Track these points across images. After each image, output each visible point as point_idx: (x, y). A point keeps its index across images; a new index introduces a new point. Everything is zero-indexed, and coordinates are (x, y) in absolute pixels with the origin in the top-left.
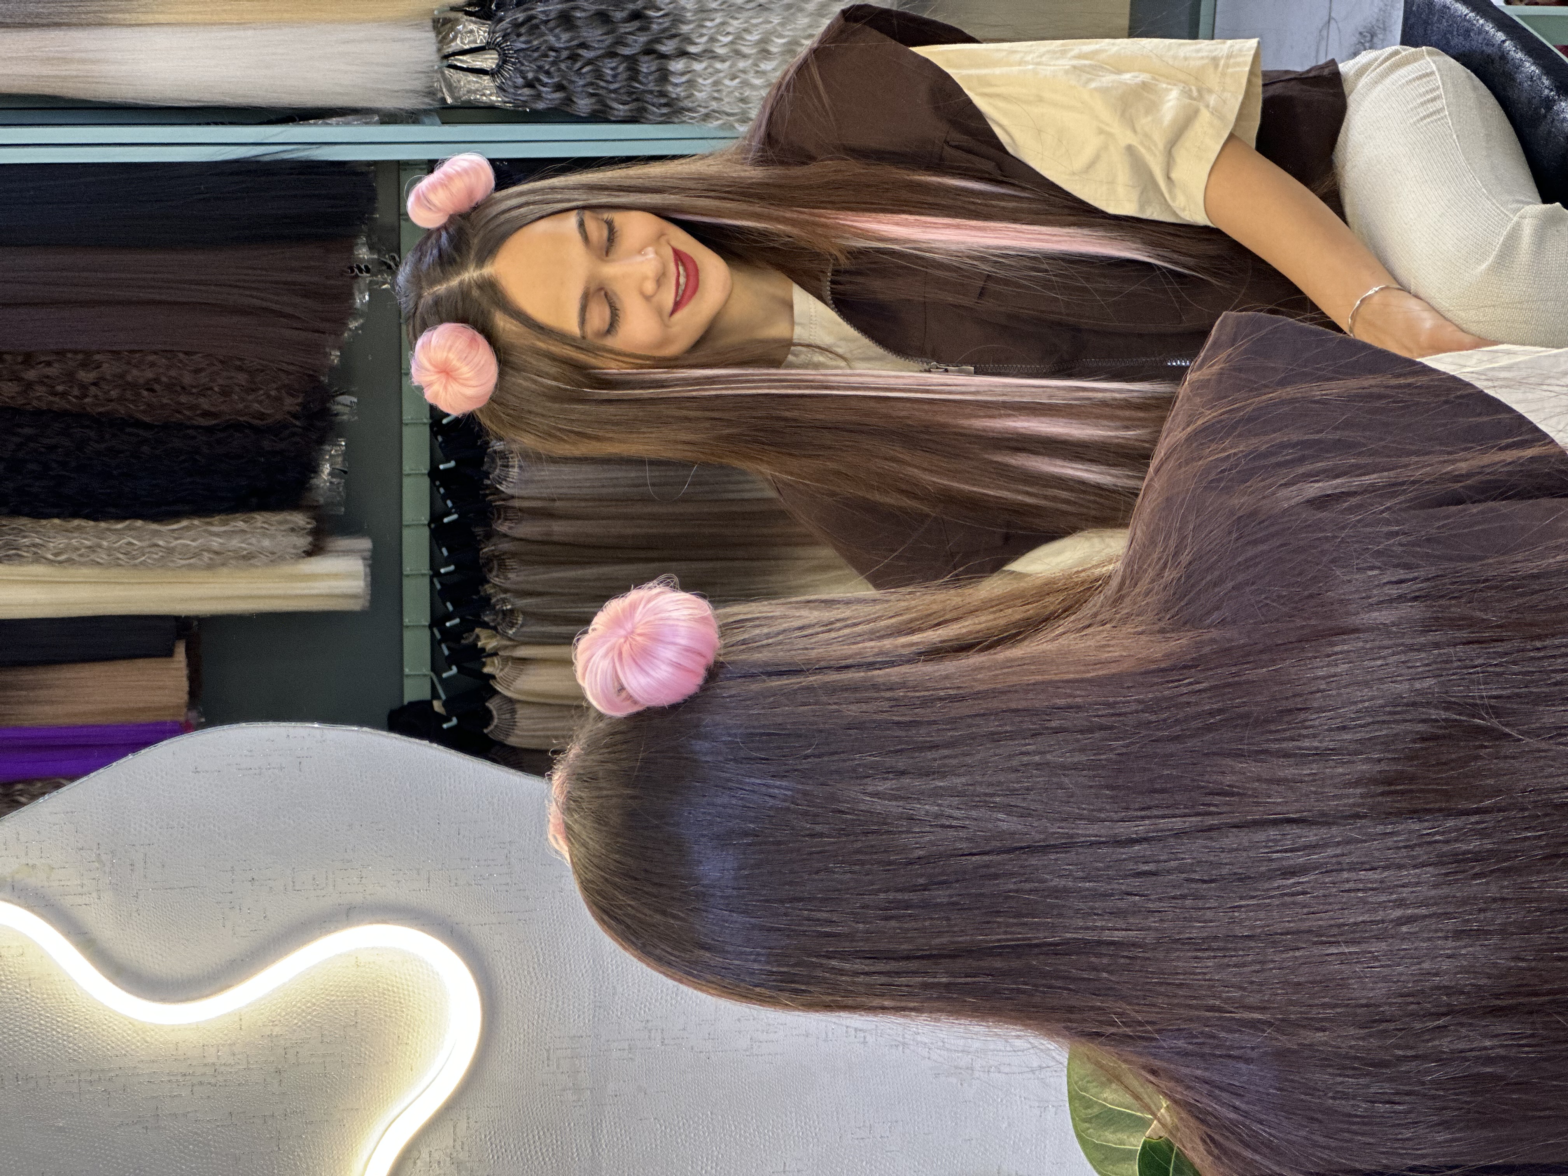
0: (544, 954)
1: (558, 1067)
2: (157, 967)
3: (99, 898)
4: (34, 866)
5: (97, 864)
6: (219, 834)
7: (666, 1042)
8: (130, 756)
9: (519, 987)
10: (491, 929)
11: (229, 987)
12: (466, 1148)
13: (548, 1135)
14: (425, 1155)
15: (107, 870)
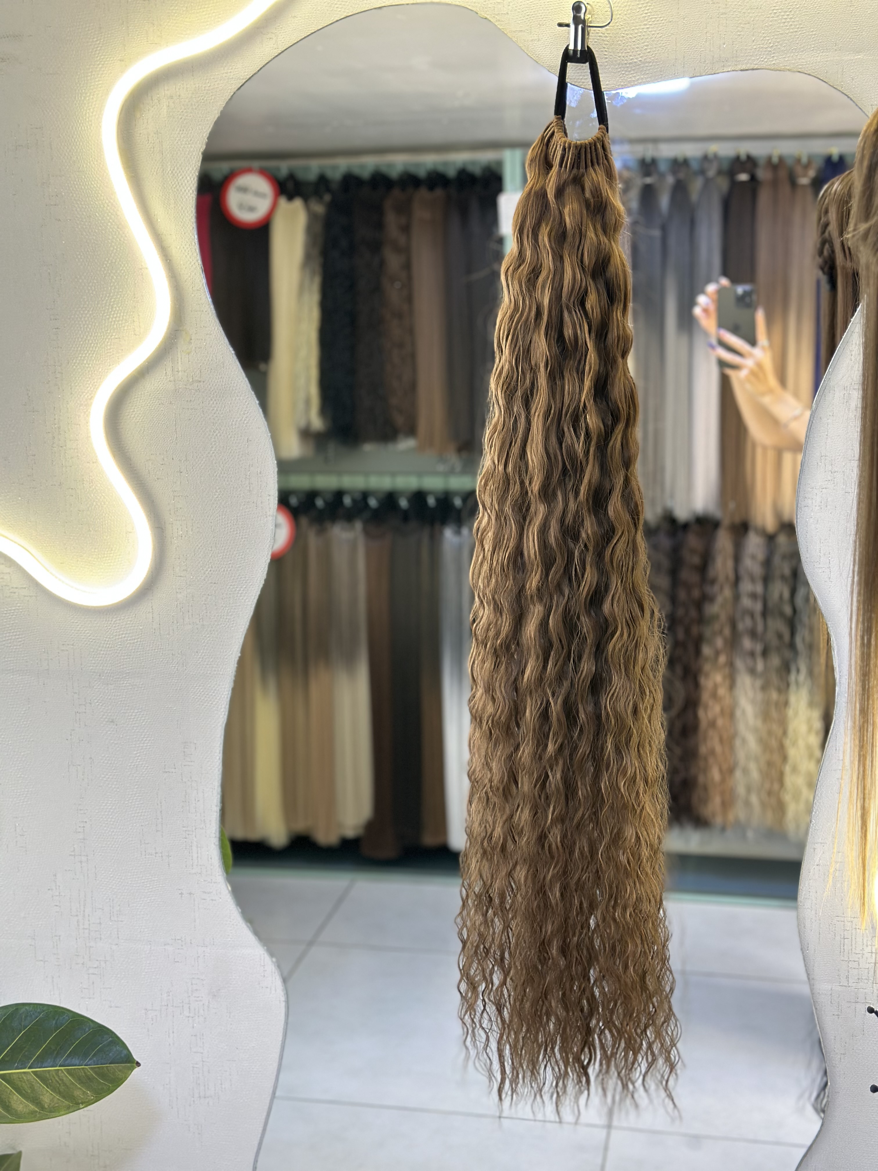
0: (134, 643)
1: (63, 650)
2: (127, 414)
3: (170, 381)
4: (190, 343)
5: (191, 380)
6: (209, 453)
7: (78, 714)
8: (257, 402)
9: (113, 628)
10: (149, 612)
11: (114, 456)
12: (13, 594)
13: (19, 644)
14: (7, 570)
15: (187, 387)
